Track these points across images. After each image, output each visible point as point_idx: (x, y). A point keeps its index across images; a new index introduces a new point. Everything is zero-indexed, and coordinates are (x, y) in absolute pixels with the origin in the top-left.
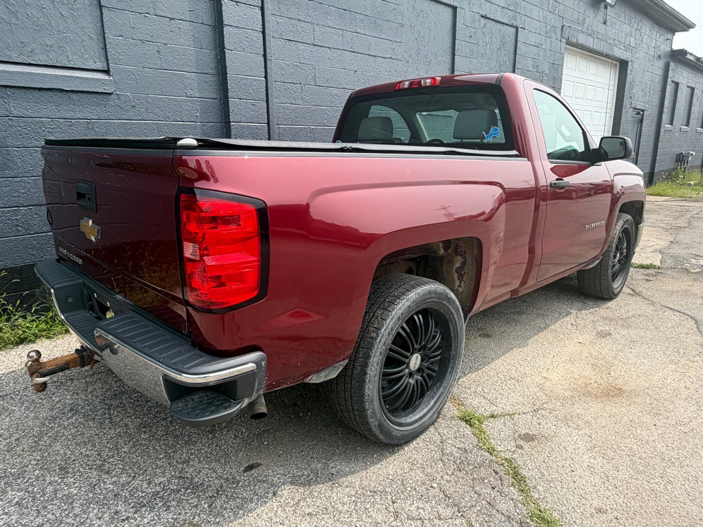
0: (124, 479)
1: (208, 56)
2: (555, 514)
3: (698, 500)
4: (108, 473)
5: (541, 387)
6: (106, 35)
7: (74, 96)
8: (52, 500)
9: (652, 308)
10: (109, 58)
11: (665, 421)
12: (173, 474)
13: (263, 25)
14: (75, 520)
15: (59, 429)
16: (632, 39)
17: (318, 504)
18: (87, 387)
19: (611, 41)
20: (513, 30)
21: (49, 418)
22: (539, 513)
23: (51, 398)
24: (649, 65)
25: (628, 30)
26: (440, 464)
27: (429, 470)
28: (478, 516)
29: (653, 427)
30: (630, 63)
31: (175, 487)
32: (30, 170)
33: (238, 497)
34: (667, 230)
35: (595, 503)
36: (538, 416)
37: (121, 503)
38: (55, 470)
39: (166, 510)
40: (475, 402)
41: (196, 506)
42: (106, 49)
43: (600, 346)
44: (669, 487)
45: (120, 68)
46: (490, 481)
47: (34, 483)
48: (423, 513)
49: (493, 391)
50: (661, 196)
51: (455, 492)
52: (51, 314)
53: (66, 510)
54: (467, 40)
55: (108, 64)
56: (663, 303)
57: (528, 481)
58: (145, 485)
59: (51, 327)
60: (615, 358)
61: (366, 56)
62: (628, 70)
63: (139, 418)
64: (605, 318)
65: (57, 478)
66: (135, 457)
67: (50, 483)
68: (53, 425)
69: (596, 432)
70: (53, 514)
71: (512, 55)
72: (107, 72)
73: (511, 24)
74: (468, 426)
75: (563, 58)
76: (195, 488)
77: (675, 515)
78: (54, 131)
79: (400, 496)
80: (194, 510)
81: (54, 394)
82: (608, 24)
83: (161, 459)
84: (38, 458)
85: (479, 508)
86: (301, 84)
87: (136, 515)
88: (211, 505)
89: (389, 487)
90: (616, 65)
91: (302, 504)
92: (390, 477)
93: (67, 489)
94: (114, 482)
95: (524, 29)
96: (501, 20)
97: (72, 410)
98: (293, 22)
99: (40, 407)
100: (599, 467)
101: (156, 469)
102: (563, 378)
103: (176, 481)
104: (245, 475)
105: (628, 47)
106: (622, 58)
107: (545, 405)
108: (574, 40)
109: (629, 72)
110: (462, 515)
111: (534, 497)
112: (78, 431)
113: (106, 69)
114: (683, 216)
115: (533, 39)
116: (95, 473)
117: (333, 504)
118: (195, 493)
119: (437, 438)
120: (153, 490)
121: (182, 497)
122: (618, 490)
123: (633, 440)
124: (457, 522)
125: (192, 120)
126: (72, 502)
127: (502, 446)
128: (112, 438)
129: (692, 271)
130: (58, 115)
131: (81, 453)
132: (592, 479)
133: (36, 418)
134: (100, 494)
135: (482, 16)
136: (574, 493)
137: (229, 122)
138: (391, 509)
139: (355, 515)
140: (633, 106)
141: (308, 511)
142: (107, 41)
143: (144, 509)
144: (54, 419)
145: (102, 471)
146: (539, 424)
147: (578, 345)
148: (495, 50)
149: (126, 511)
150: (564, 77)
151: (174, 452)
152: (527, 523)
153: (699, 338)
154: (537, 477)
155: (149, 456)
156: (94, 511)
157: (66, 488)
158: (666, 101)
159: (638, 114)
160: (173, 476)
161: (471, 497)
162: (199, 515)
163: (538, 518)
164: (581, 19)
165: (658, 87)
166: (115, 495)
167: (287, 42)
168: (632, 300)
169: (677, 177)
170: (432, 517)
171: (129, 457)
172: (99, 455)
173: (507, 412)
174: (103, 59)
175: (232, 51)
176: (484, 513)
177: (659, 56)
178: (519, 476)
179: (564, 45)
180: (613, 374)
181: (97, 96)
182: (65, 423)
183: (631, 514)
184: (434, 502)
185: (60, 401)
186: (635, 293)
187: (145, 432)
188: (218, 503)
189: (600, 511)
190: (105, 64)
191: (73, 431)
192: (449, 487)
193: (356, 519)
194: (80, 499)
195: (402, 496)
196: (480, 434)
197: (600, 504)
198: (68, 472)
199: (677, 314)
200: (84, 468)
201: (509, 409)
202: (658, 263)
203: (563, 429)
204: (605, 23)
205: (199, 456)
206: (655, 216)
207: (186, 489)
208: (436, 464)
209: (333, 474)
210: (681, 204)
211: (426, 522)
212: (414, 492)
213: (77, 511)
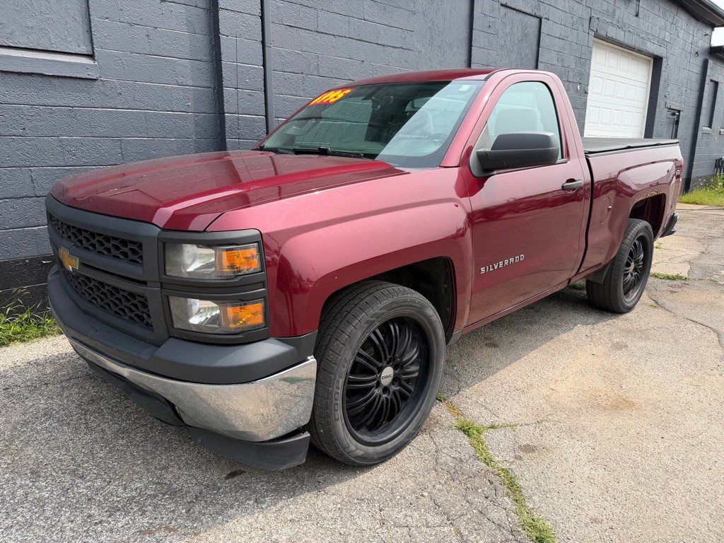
0: (98, 483)
1: (201, 43)
2: (548, 523)
3: (698, 511)
4: (82, 477)
5: (547, 398)
6: (92, 18)
7: (55, 81)
8: (23, 503)
9: (674, 320)
10: (95, 42)
11: (674, 434)
12: (151, 479)
13: (262, 9)
14: (46, 523)
15: (31, 433)
16: (667, 33)
17: (301, 510)
18: (63, 391)
19: (644, 35)
20: (536, 21)
21: (21, 422)
22: (532, 522)
23: (23, 402)
24: (686, 62)
25: (663, 24)
26: (434, 473)
27: (421, 479)
28: (467, 524)
29: (660, 440)
30: (664, 60)
31: (152, 493)
32: (7, 160)
33: (218, 503)
34: (699, 240)
35: (591, 514)
36: (541, 427)
37: (94, 507)
38: (26, 474)
39: (142, 515)
40: (475, 413)
41: (173, 511)
42: (91, 32)
43: (614, 358)
44: (669, 498)
45: (106, 52)
46: (484, 491)
47: (4, 486)
48: (411, 521)
49: (495, 402)
50: (697, 204)
51: (446, 500)
52: (26, 316)
53: (36, 513)
54: (485, 30)
55: (93, 48)
56: (686, 315)
57: (523, 491)
58: (120, 490)
59: (26, 329)
60: (629, 370)
61: (375, 45)
62: (663, 66)
63: (117, 423)
64: (622, 330)
65: (27, 482)
66: (111, 462)
67: (20, 486)
68: (25, 429)
69: (600, 444)
70: (23, 516)
71: (535, 48)
72: (91, 56)
73: (533, 14)
74: (466, 436)
75: (591, 53)
76: (173, 494)
77: (672, 525)
78: (33, 118)
79: (388, 504)
80: (171, 515)
81: (26, 398)
82: (640, 16)
83: (139, 465)
84: (9, 461)
85: (469, 517)
86: (302, 73)
87: (110, 519)
88: (189, 510)
89: (377, 495)
90: (649, 61)
91: (284, 510)
92: (380, 486)
93: (39, 493)
94: (88, 487)
95: (548, 19)
96: (523, 9)
97: (45, 414)
98: (295, 7)
99: (12, 411)
100: (599, 478)
101: (133, 474)
102: (572, 390)
103: (154, 487)
104: (227, 481)
105: (662, 42)
106: (656, 53)
107: (550, 417)
108: (602, 33)
109: (663, 69)
110: (451, 523)
111: (528, 507)
112: (51, 436)
113: (90, 53)
114: (717, 225)
115: (558, 30)
116: (68, 477)
117: (318, 511)
118: (173, 499)
119: (432, 447)
120: (129, 495)
121: (159, 503)
122: (616, 501)
123: (638, 452)
124: (446, 529)
125: (183, 110)
126: (43, 506)
127: (500, 457)
128: (87, 443)
129: (720, 283)
130: (38, 101)
131: (55, 458)
132: (591, 490)
133: (7, 422)
134: (73, 498)
135: (502, 5)
136: (570, 503)
137: (224, 113)
138: (378, 517)
139: (339, 522)
140: (668, 106)
141: (291, 517)
142: (92, 23)
143: (118, 513)
144: (26, 423)
145: (75, 475)
146: (542, 436)
147: (591, 357)
148: (517, 42)
149: (99, 515)
150: (592, 73)
151: (153, 458)
152: (518, 531)
153: (720, 352)
154: (533, 487)
155: (126, 462)
156: (66, 514)
157: (37, 492)
158: (703, 101)
159: (674, 114)
160: (150, 482)
161: (462, 505)
162: (176, 520)
163: (530, 527)
164: (611, 10)
165: (696, 86)
166: (89, 500)
167: (289, 28)
168: (653, 312)
169: (716, 184)
170: (420, 525)
171: (105, 462)
172: (73, 459)
173: (509, 423)
174: (88, 42)
175: (227, 36)
176: (475, 522)
177: (697, 53)
178: (515, 487)
179: (592, 38)
180: (624, 386)
181: (80, 82)
182: (39, 428)
183: (627, 524)
184: (423, 510)
185: (34, 405)
186: (657, 304)
187: (123, 438)
188: (197, 508)
189: (595, 521)
190: (90, 48)
191: (46, 436)
192: (441, 496)
193: (340, 526)
194: (52, 502)
195: (390, 504)
196: (478, 445)
197: (596, 515)
198: (40, 476)
199: (700, 326)
200: (57, 473)
201: (511, 420)
202: (685, 274)
203: (565, 441)
204: (637, 16)
205: (179, 463)
206: (688, 225)
207: (164, 495)
208: (429, 473)
209: (319, 482)
210: (718, 213)
211: (413, 529)
212: (403, 501)
213: (48, 514)
